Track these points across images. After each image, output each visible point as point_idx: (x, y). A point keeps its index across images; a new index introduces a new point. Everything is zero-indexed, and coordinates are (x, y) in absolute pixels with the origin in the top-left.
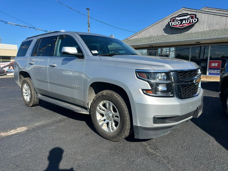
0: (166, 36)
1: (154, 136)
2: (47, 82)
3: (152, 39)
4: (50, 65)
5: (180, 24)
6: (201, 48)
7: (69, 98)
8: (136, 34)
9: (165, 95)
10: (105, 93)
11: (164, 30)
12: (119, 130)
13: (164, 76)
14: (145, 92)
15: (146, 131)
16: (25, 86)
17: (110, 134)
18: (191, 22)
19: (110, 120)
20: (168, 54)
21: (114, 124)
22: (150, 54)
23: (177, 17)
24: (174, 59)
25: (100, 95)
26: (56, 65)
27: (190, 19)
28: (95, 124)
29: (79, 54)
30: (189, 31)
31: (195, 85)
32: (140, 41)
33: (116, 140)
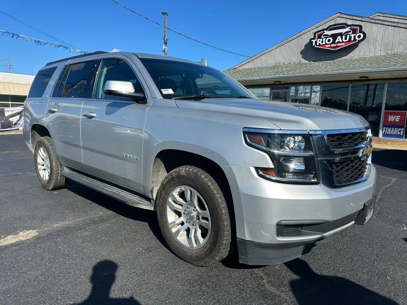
0: (305, 64)
1: (278, 259)
2: (79, 147)
3: (280, 70)
4: (84, 115)
5: (331, 42)
6: (368, 87)
7: (118, 178)
8: (250, 59)
9: (301, 180)
10: (183, 171)
11: (301, 53)
12: (209, 246)
13: (300, 142)
14: (261, 173)
15: (262, 251)
16: (42, 152)
17: (192, 252)
18: (352, 39)
19: (193, 225)
20: (309, 97)
21: (199, 232)
22: (275, 97)
23: (326, 29)
24: (319, 108)
25: (174, 175)
26: (95, 115)
27: (350, 33)
28: (164, 230)
29: (137, 95)
30: (347, 56)
31: (360, 160)
32: (258, 72)
33: (202, 263)
